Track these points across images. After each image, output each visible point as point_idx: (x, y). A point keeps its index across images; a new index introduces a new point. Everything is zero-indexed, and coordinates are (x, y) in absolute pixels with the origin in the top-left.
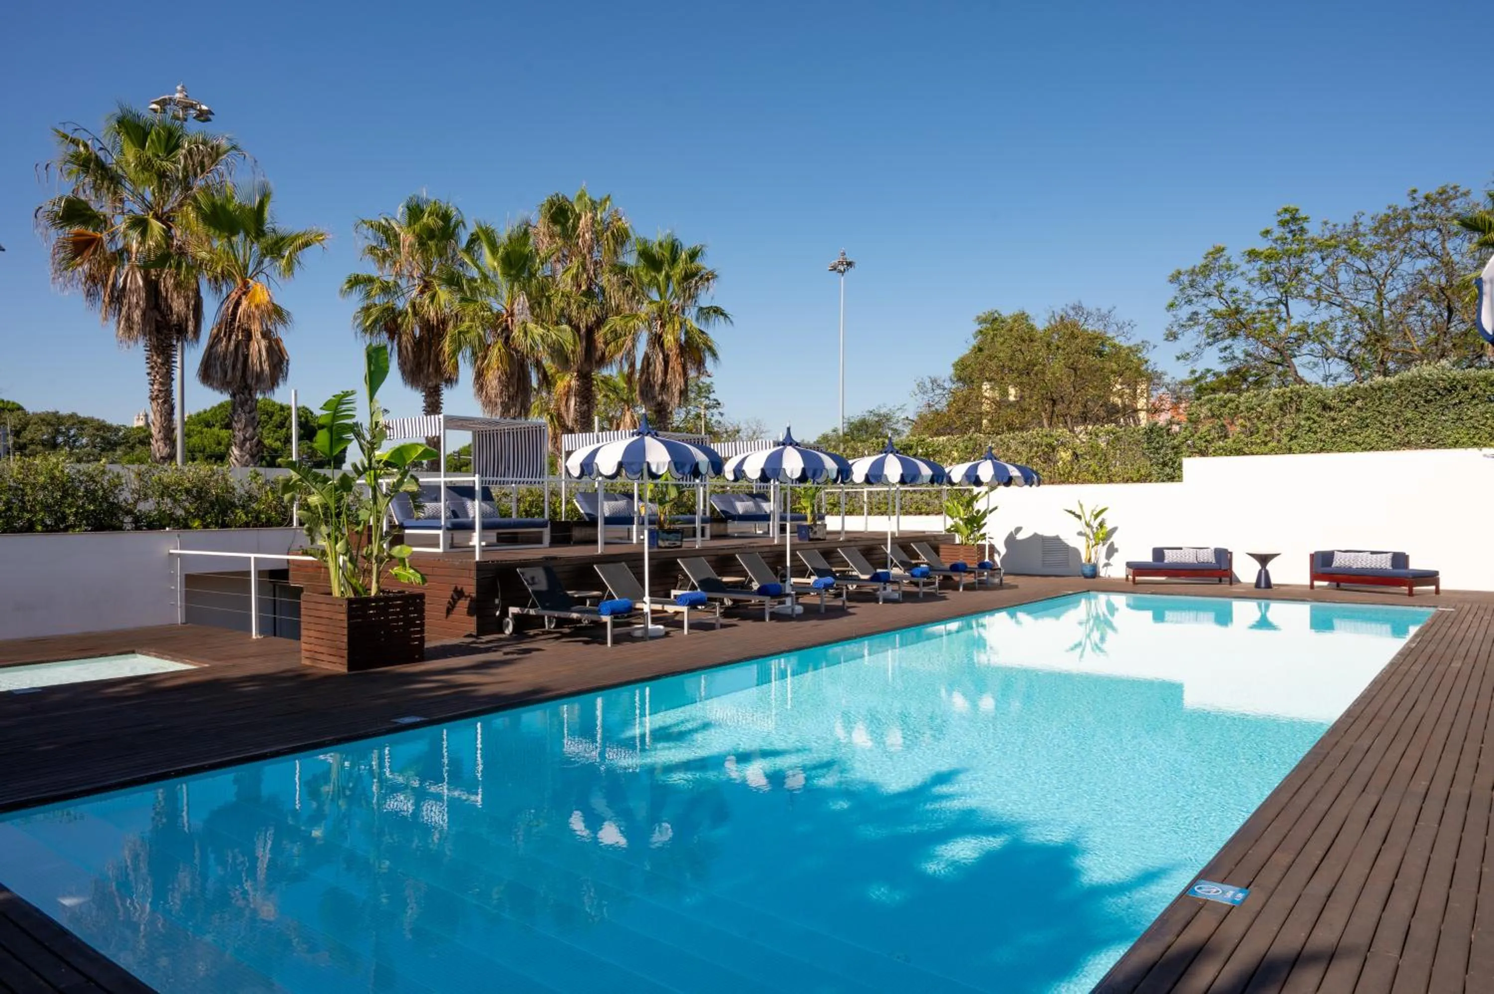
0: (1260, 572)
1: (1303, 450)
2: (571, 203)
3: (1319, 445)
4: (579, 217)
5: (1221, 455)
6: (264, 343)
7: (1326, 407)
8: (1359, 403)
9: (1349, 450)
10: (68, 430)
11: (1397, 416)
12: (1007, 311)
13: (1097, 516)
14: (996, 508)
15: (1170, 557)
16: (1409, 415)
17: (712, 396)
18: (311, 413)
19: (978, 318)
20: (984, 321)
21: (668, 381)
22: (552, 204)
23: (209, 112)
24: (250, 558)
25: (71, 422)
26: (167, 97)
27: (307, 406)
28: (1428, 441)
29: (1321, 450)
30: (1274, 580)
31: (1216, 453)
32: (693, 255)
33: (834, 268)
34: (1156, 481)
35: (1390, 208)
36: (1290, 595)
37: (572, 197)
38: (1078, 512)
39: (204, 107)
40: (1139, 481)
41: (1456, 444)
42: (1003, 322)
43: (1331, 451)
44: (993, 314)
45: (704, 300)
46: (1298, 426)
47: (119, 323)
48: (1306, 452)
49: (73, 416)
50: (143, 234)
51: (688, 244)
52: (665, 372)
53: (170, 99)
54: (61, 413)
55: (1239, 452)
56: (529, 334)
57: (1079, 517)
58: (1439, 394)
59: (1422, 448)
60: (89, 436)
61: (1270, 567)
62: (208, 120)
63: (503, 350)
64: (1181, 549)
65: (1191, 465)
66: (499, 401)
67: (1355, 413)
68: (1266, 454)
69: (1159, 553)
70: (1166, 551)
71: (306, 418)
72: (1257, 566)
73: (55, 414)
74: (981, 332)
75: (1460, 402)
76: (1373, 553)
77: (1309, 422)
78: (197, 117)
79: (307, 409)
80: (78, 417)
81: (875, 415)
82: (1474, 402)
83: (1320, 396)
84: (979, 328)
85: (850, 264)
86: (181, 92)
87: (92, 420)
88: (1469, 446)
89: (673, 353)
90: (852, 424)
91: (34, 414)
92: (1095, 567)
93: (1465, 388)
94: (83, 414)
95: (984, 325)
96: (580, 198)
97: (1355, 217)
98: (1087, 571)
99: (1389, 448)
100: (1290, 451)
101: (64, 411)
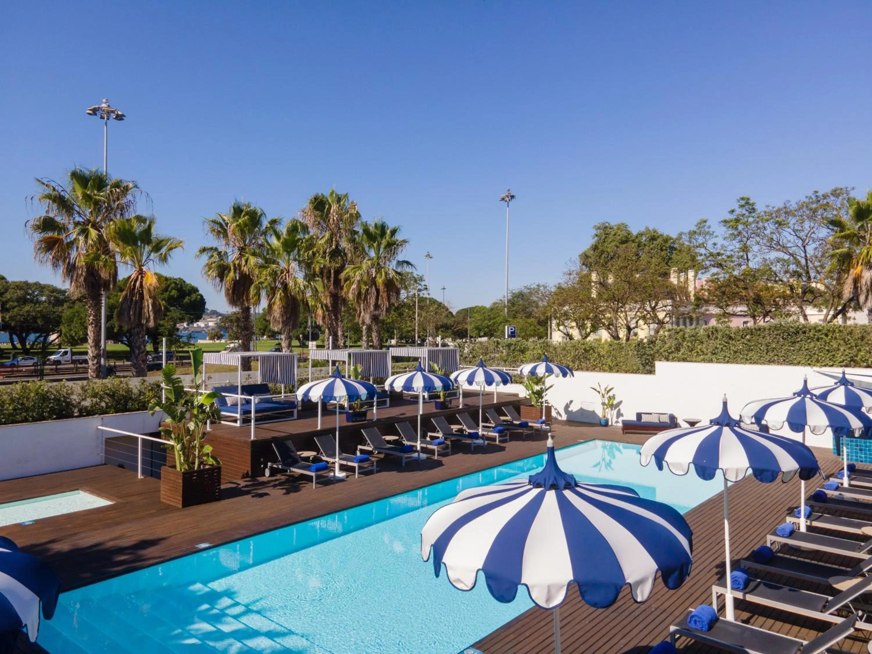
1: (718, 361)
2: (326, 198)
3: (727, 359)
4: (330, 206)
5: (676, 361)
6: (150, 301)
7: (730, 338)
8: (748, 337)
9: (742, 363)
10: (34, 292)
11: (768, 346)
12: (614, 222)
13: (608, 392)
14: (551, 386)
15: (645, 419)
16: (774, 346)
17: (423, 283)
18: (184, 282)
19: (595, 226)
20: (599, 228)
21: (379, 303)
22: (316, 199)
23: (123, 115)
24: (137, 438)
25: (35, 287)
26: (97, 106)
27: (182, 277)
28: (784, 361)
31: (673, 360)
32: (394, 232)
33: (503, 199)
34: (642, 373)
35: (807, 197)
37: (327, 194)
38: (598, 389)
39: (120, 113)
40: (632, 372)
41: (799, 363)
42: (611, 229)
43: (732, 363)
44: (604, 224)
45: (401, 257)
46: (716, 348)
47: (71, 282)
48: (720, 362)
49: (37, 284)
50: (86, 237)
51: (391, 225)
52: (377, 299)
53: (99, 108)
54: (29, 282)
55: (684, 360)
56: (298, 285)
57: (599, 392)
58: (789, 335)
59: (781, 364)
60: (47, 296)
62: (122, 119)
63: (283, 294)
64: (651, 414)
65: (660, 365)
66: (281, 320)
67: (745, 342)
68: (699, 362)
69: (639, 416)
70: (643, 415)
71: (181, 285)
73: (26, 283)
74: (597, 235)
75: (801, 341)
77: (721, 346)
78: (116, 118)
79: (181, 279)
80: (40, 284)
81: (528, 289)
82: (809, 341)
83: (727, 332)
84: (596, 232)
85: (513, 197)
86: (106, 103)
87: (49, 286)
88: (805, 365)
89: (381, 288)
90: (514, 294)
91: (13, 282)
92: (607, 421)
93: (804, 333)
94: (43, 282)
95: (599, 231)
96: (332, 194)
97: (785, 204)
98: (603, 422)
99: (763, 363)
100: (711, 361)
101: (31, 280)
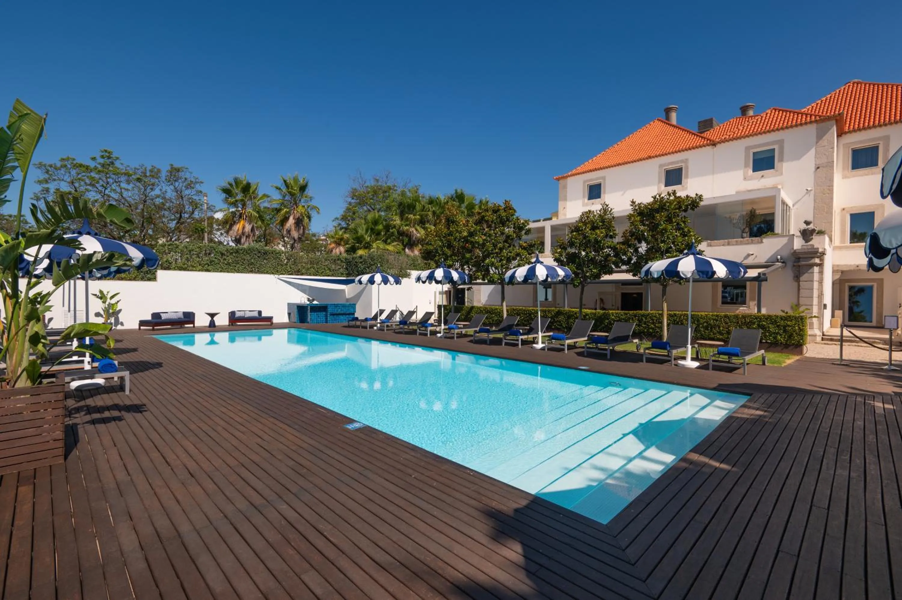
0: (211, 321)
3: (220, 269)
7: (223, 254)
13: (112, 297)
29: (221, 271)
30: (217, 324)
31: (174, 269)
36: (222, 329)
41: (267, 273)
55: (185, 269)
61: (215, 318)
65: (160, 273)
69: (155, 315)
70: (159, 314)
72: (209, 318)
75: (268, 258)
76: (250, 311)
82: (272, 259)
83: (220, 250)
93: (270, 253)
100: (208, 270)
